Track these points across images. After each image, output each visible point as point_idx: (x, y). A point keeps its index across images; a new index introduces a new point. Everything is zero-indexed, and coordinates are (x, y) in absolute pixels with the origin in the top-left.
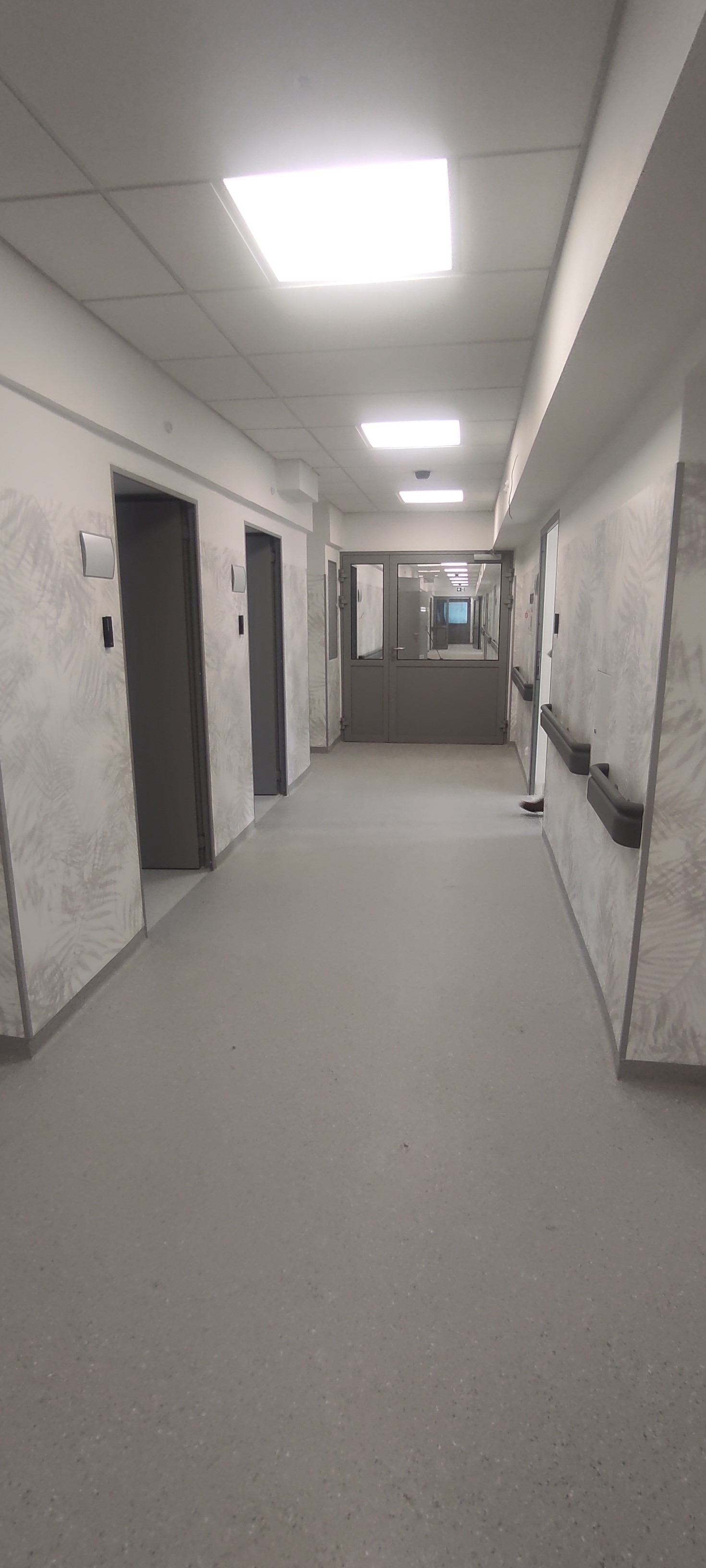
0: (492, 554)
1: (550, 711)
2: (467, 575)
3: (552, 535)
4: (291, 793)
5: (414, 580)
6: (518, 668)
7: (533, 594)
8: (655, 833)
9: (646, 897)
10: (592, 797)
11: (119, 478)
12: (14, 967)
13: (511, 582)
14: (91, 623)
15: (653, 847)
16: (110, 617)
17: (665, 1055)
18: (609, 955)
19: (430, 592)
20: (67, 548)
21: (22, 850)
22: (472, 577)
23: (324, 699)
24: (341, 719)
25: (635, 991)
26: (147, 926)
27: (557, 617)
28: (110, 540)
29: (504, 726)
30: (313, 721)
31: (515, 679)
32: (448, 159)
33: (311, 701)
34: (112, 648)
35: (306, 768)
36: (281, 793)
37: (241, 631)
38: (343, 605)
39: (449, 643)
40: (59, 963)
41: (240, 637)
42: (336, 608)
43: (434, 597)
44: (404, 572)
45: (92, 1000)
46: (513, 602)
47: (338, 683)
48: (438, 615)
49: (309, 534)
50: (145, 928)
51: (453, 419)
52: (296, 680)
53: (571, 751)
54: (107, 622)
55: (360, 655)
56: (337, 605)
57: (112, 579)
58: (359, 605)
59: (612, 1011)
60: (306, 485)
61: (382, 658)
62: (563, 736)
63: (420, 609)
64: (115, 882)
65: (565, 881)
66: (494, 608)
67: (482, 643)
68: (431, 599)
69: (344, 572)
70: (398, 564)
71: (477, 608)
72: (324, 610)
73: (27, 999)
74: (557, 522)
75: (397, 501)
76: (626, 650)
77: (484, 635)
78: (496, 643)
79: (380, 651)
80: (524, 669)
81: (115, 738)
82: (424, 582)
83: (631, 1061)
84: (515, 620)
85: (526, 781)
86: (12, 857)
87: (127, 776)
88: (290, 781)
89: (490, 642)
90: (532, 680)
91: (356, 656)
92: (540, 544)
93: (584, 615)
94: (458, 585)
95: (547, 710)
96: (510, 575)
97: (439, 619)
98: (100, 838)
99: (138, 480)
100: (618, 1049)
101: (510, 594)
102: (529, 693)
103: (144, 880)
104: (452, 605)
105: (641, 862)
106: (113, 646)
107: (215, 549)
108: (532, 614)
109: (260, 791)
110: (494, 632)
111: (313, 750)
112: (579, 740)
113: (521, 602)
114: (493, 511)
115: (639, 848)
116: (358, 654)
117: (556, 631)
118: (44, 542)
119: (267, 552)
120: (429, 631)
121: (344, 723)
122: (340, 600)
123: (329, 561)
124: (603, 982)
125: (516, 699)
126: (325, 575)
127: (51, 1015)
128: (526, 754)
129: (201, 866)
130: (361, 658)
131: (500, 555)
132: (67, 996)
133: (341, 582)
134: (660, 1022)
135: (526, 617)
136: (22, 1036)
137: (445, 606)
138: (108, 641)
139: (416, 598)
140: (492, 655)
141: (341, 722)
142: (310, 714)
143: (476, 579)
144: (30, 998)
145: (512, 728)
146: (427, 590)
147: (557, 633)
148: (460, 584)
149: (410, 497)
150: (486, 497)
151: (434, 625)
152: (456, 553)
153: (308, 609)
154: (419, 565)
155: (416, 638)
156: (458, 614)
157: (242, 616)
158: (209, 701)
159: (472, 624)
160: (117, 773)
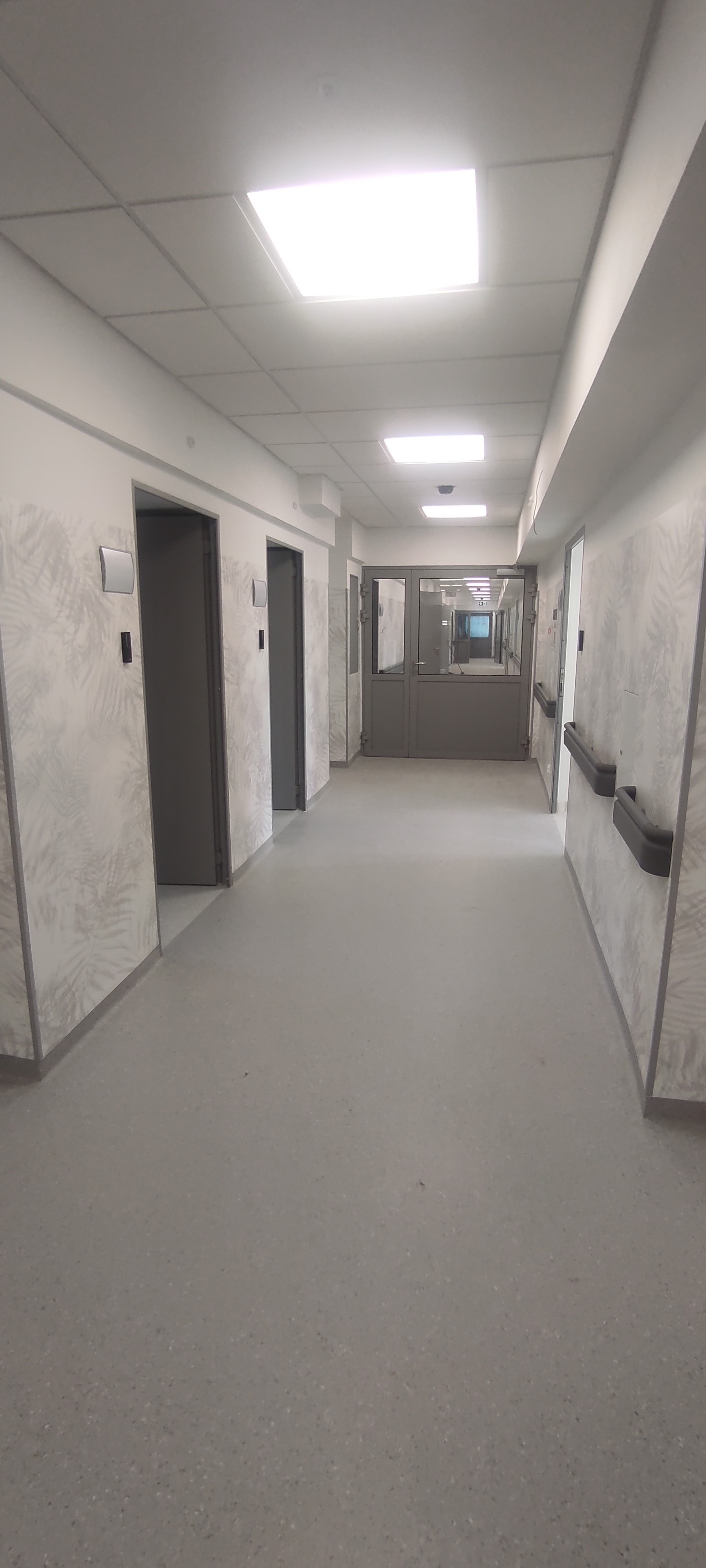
0: (515, 569)
1: (573, 729)
2: (489, 589)
3: (577, 551)
4: (309, 808)
5: (435, 595)
6: (540, 684)
7: (557, 610)
8: (685, 862)
9: (675, 927)
10: (618, 821)
11: (140, 492)
12: (25, 988)
13: (534, 597)
14: (109, 638)
15: (683, 876)
16: (129, 633)
17: (694, 1093)
18: (634, 985)
19: (452, 606)
20: (87, 563)
21: (34, 869)
22: (494, 592)
23: (344, 713)
24: (361, 733)
25: (663, 1026)
26: (162, 945)
27: (582, 634)
28: (130, 555)
29: (526, 742)
30: (334, 736)
31: (537, 695)
32: (475, 169)
33: (331, 715)
34: (130, 663)
35: (325, 783)
36: (300, 808)
37: (261, 646)
38: (364, 620)
39: (470, 657)
40: (71, 984)
41: (260, 652)
42: (358, 622)
43: (456, 611)
44: (426, 587)
45: (103, 1022)
46: (536, 618)
47: (358, 698)
48: (460, 630)
49: (331, 549)
50: (159, 947)
51: (477, 434)
52: (317, 694)
53: (595, 771)
54: (125, 638)
55: (381, 669)
56: (359, 619)
57: (132, 594)
58: (382, 621)
59: (638, 1044)
60: (328, 500)
61: (403, 673)
62: (586, 755)
63: (442, 623)
64: (130, 900)
65: (588, 904)
66: (517, 622)
67: (503, 657)
68: (453, 613)
69: (366, 586)
70: (420, 579)
71: (499, 622)
72: (345, 625)
73: (38, 1020)
74: (583, 537)
75: (420, 515)
76: (656, 670)
77: (505, 649)
78: (519, 659)
79: (401, 665)
80: (546, 682)
81: (131, 754)
82: (446, 596)
83: (658, 1099)
84: (538, 636)
85: (548, 799)
86: (25, 875)
87: (144, 792)
88: (309, 796)
89: (512, 656)
90: (554, 696)
91: (377, 672)
92: (564, 562)
93: (610, 632)
94: (480, 599)
95: (571, 729)
96: (533, 590)
97: (460, 633)
98: (115, 856)
99: (161, 496)
100: (645, 1084)
101: (533, 609)
102: (552, 710)
103: (159, 895)
104: (474, 619)
105: (671, 891)
106: (131, 661)
107: (236, 564)
108: (555, 629)
109: (279, 806)
110: (515, 645)
111: (333, 765)
112: (604, 762)
113: (544, 617)
114: (516, 526)
115: (668, 876)
116: (379, 669)
117: (581, 648)
118: (63, 557)
119: (289, 565)
120: (450, 645)
121: (365, 738)
122: (362, 615)
123: (351, 575)
124: (628, 1011)
125: (538, 715)
126: (347, 589)
127: (61, 1036)
128: (548, 771)
129: (217, 882)
130: (382, 672)
131: (523, 570)
132: (79, 1017)
133: (363, 597)
134: (689, 1059)
135: (549, 633)
136: (32, 1058)
137: (467, 620)
138: (127, 657)
139: (439, 612)
140: (514, 670)
141: (361, 736)
142: (329, 729)
143: (498, 593)
144: (41, 1019)
145: (533, 745)
146: (448, 604)
147: (582, 650)
148: (482, 598)
149: (433, 512)
150: (509, 512)
151: (455, 638)
152: (480, 568)
153: (329, 623)
154: (441, 580)
155: (437, 652)
156: (480, 628)
157: (263, 631)
158: (228, 716)
159: (493, 638)
160: (134, 789)
